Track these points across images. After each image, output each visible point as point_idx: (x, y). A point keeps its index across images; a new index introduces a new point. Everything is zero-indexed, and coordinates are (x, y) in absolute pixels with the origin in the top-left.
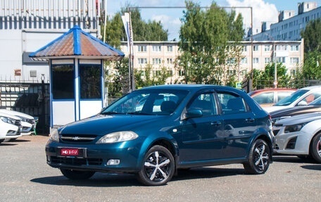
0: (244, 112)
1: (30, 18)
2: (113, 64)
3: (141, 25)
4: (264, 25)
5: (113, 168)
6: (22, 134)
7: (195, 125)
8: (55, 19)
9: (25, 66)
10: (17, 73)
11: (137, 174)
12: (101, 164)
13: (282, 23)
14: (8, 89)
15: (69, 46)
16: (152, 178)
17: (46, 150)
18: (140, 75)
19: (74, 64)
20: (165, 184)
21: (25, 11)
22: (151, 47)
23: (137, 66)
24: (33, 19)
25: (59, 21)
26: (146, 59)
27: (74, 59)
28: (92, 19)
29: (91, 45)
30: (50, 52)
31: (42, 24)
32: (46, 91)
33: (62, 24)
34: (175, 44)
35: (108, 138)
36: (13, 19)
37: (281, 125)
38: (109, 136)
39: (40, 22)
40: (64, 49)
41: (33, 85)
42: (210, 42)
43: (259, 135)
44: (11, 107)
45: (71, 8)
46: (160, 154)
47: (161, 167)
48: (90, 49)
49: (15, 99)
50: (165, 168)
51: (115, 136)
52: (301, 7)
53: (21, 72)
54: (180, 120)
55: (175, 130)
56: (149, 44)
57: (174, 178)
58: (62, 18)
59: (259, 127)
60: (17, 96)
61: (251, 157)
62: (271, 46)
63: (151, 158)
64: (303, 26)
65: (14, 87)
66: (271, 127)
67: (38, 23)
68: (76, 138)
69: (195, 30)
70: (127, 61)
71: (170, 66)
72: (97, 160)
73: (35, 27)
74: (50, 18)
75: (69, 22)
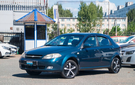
0: (109, 45)
1: (17, 6)
2: (51, 26)
3: (62, 11)
4: (111, 11)
5: (50, 70)
6: (12, 54)
7: (87, 51)
8: (27, 6)
9: (14, 26)
10: (11, 29)
11: (61, 73)
12: (44, 68)
13: (119, 11)
14: (7, 35)
15: (32, 17)
16: (67, 75)
17: (19, 62)
18: (62, 30)
19: (34, 25)
20: (73, 78)
21: (14, 3)
22: (66, 19)
23: (61, 27)
24: (18, 6)
25: (29, 7)
26: (64, 24)
27: (34, 23)
28: (42, 7)
29: (42, 17)
30: (25, 19)
31: (22, 8)
32: (23, 36)
33: (30, 9)
34: (76, 18)
35: (47, 56)
36: (9, 6)
37: (124, 51)
38: (48, 55)
39: (21, 7)
40: (30, 19)
41: (17, 34)
42: (90, 18)
43: (116, 56)
44: (8, 42)
45: (34, 2)
46: (71, 64)
47: (72, 70)
48: (41, 19)
49: (10, 39)
50: (73, 70)
51: (51, 56)
52: (127, 4)
53: (13, 28)
54: (80, 48)
55: (78, 53)
56: (66, 18)
57: (78, 75)
58: (30, 6)
59: (116, 52)
60: (10, 38)
61: (112, 66)
62: (114, 20)
63: (67, 66)
64: (127, 12)
65: (10, 34)
66: (121, 52)
67: (20, 8)
68: (33, 56)
69: (84, 13)
70: (57, 25)
71: (74, 27)
72: (42, 66)
73: (19, 10)
74: (25, 6)
75: (33, 8)
